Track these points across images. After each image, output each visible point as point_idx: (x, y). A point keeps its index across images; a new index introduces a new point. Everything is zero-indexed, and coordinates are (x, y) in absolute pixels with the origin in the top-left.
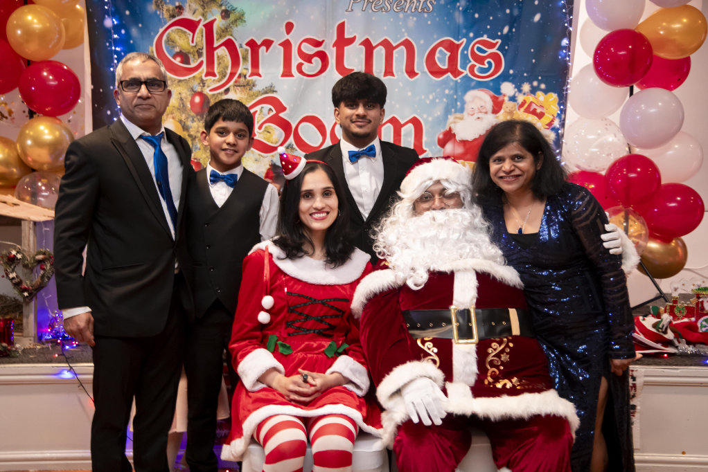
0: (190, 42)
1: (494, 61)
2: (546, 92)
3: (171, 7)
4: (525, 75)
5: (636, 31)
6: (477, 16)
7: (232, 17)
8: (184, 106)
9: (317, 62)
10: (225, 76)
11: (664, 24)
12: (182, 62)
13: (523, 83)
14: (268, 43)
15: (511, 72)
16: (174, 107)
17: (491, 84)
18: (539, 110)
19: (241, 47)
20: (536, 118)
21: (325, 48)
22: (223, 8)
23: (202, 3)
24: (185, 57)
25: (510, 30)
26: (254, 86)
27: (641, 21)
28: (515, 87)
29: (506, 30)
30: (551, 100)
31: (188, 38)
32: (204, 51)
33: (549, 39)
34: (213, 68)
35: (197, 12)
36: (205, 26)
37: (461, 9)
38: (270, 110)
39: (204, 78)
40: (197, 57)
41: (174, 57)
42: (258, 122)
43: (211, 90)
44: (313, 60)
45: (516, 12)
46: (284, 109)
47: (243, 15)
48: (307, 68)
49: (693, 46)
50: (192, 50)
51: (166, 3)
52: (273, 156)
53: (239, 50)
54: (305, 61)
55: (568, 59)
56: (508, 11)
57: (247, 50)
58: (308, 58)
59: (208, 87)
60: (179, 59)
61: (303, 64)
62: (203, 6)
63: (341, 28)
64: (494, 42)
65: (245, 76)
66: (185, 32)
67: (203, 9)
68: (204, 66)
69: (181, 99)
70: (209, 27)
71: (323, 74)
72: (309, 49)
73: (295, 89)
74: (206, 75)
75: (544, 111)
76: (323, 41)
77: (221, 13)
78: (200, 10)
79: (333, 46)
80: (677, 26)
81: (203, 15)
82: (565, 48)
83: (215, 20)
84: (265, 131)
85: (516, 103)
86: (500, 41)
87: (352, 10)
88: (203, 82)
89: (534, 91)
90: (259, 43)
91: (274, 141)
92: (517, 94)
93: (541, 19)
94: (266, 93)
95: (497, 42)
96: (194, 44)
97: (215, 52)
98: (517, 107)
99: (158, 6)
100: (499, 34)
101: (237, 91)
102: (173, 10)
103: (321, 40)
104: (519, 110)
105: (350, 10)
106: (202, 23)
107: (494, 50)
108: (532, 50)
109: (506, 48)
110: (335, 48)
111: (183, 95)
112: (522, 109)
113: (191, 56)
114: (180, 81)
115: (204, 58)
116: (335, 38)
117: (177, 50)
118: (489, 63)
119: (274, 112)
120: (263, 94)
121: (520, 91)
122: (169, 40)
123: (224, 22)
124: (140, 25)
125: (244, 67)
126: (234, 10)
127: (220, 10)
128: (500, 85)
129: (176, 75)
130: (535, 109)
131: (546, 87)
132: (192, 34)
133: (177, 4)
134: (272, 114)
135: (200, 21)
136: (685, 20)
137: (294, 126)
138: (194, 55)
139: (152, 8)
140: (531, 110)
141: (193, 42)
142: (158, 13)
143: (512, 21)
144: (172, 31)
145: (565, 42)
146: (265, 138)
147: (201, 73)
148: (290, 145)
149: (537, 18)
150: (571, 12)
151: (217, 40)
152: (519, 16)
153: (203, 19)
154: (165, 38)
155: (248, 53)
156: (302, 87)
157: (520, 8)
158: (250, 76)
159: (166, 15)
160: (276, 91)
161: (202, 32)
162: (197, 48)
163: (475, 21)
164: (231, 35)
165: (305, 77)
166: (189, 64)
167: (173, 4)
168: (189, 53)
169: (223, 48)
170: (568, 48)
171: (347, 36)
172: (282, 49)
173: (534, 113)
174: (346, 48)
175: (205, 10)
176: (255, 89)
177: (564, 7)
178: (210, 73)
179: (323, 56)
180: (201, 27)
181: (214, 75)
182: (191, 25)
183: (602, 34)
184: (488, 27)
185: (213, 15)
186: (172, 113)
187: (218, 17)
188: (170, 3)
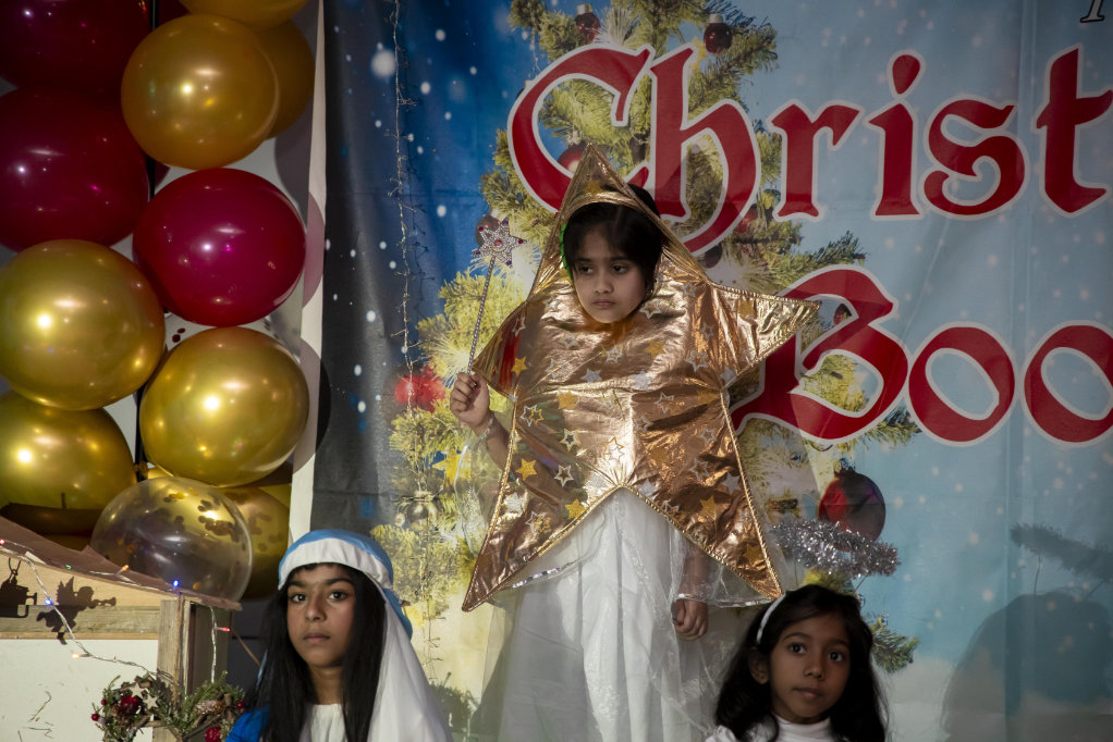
0: (613, 116)
3: (563, 19)
7: (738, 45)
9: (987, 171)
10: (709, 213)
14: (839, 119)
19: (760, 128)
21: (1013, 128)
22: (713, 19)
23: (651, 7)
26: (794, 241)
31: (607, 104)
32: (652, 142)
34: (676, 190)
35: (639, 32)
36: (657, 69)
38: (842, 309)
40: (629, 159)
41: (564, 159)
42: (804, 347)
44: (976, 167)
46: (886, 308)
47: (770, 38)
48: (956, 186)
50: (616, 141)
51: (547, 8)
52: (846, 446)
53: (754, 138)
54: (952, 167)
57: (776, 139)
58: (962, 160)
61: (946, 176)
62: (654, 13)
63: (1065, 71)
65: (769, 213)
66: (599, 89)
67: (658, 23)
70: (670, 72)
71: (1008, 205)
72: (962, 133)
73: (918, 249)
76: (1009, 109)
77: (707, 35)
78: (645, 27)
79: (1039, 125)
81: (654, 41)
83: (688, 52)
84: (825, 370)
87: (1102, 18)
90: (813, 117)
91: (851, 401)
94: (830, 260)
96: (624, 123)
97: (684, 145)
99: (524, 17)
101: (745, 256)
102: (569, 27)
103: (1000, 106)
105: (1094, 16)
106: (650, 63)
110: (1045, 129)
113: (611, 157)
115: (649, 162)
116: (1046, 100)
117: (573, 139)
119: (855, 316)
120: (821, 264)
122: (551, 112)
123: (712, 58)
124: (473, 71)
125: (768, 186)
126: (743, 25)
127: (703, 26)
132: (618, 94)
133: (581, 10)
134: (845, 322)
135: (644, 56)
137: (911, 360)
138: (621, 155)
139: (507, 21)
141: (619, 117)
142: (525, 35)
144: (563, 85)
146: (824, 394)
148: (898, 414)
151: (690, 110)
153: (653, 51)
154: (539, 105)
155: (779, 148)
156: (941, 242)
158: (782, 213)
159: (547, 40)
160: (861, 257)
161: (650, 88)
162: (634, 132)
164: (734, 96)
165: (950, 215)
167: (570, 10)
168: (607, 148)
169: (708, 131)
171: (1081, 94)
172: (881, 133)
174: (1079, 128)
175: (662, 26)
176: (799, 250)
178: (666, 205)
179: (1005, 153)
180: (645, 73)
181: (681, 212)
182: (620, 70)
185: (683, 41)
187: (697, 45)
188: (562, 6)
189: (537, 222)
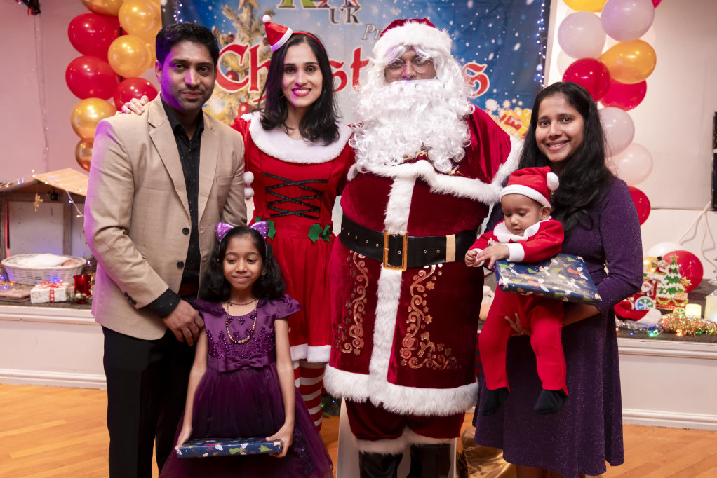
0: (239, 63)
1: (481, 81)
2: (523, 108)
3: (225, 36)
4: (506, 93)
5: (599, 61)
6: (467, 44)
8: (233, 113)
9: (338, 80)
11: (621, 55)
12: (233, 79)
13: (504, 100)
15: (495, 91)
16: (225, 114)
17: (478, 100)
18: (516, 123)
20: (514, 129)
21: (344, 69)
23: (249, 32)
24: (235, 75)
25: (495, 57)
27: (604, 51)
28: (498, 104)
29: (491, 56)
30: (526, 114)
31: (237, 60)
32: (250, 71)
33: (526, 64)
34: (256, 84)
35: (245, 39)
36: (251, 50)
37: (455, 38)
39: (249, 92)
40: (244, 75)
41: (227, 75)
43: (254, 102)
45: (500, 42)
49: (645, 73)
50: (240, 70)
51: (221, 33)
55: (541, 81)
56: (493, 41)
59: (252, 99)
60: (230, 76)
62: (250, 35)
63: (358, 53)
64: (481, 66)
66: (235, 56)
67: (250, 37)
68: (249, 82)
69: (231, 108)
70: (254, 51)
71: (343, 90)
74: (251, 90)
75: (521, 124)
76: (343, 63)
78: (248, 38)
79: (351, 67)
80: (632, 57)
81: (250, 42)
82: (539, 72)
83: (259, 46)
85: (497, 117)
86: (486, 66)
87: (366, 39)
88: (248, 95)
89: (513, 107)
92: (499, 109)
93: (520, 48)
95: (484, 67)
96: (242, 65)
97: (259, 72)
98: (499, 119)
100: (486, 59)
102: (227, 38)
103: (341, 62)
104: (500, 121)
105: (364, 38)
106: (249, 48)
107: (481, 73)
108: (512, 74)
109: (491, 71)
110: (352, 69)
111: (233, 105)
112: (503, 122)
113: (239, 74)
114: (231, 94)
115: (249, 76)
116: (352, 61)
117: (229, 69)
118: (477, 84)
121: (502, 107)
122: (223, 61)
123: (265, 47)
128: (485, 101)
129: (228, 89)
130: (513, 122)
131: (523, 103)
132: (240, 57)
133: (230, 33)
135: (247, 46)
136: (638, 53)
138: (242, 74)
140: (511, 122)
141: (241, 63)
143: (496, 50)
144: (226, 55)
145: (540, 67)
147: (247, 87)
149: (517, 47)
150: (545, 43)
151: (260, 61)
152: (502, 46)
153: (249, 46)
157: (503, 39)
159: (221, 41)
161: (249, 56)
162: (245, 67)
163: (467, 49)
166: (238, 80)
167: (227, 33)
168: (238, 72)
169: (264, 68)
170: (542, 72)
171: (362, 59)
173: (512, 125)
174: (361, 69)
175: (252, 38)
177: (539, 39)
178: (254, 88)
179: (343, 75)
180: (247, 52)
181: (257, 90)
182: (240, 50)
183: (571, 61)
184: (477, 54)
185: (257, 42)
186: (223, 119)
187: (261, 43)
188: (224, 32)
189: (219, 93)
